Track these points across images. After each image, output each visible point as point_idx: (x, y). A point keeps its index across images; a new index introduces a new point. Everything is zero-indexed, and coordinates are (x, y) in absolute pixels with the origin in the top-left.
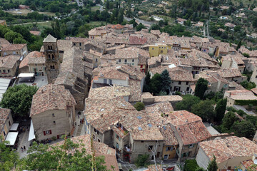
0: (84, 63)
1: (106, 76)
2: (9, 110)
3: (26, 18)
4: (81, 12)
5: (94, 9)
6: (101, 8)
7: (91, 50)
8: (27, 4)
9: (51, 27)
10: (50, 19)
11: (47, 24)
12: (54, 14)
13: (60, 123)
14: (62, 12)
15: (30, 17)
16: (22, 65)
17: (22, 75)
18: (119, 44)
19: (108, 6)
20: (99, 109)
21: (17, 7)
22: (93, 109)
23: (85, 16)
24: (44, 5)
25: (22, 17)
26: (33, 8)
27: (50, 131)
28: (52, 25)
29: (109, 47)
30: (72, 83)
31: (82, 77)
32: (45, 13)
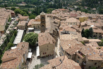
0: (54, 24)
1: (66, 30)
2: (28, 43)
3: (25, 7)
4: (45, 4)
5: (50, 3)
6: (53, 3)
7: (55, 19)
8: (24, 2)
9: (35, 10)
10: (34, 7)
11: (33, 9)
12: (35, 5)
13: (50, 50)
14: (37, 5)
15: (26, 6)
16: (28, 25)
17: (29, 29)
18: (66, 17)
19: (56, 2)
20: (68, 44)
21: (21, 3)
22: (65, 44)
23: (47, 6)
24: (31, 2)
25: (23, 6)
26: (27, 3)
27: (46, 53)
28: (35, 9)
29: (62, 18)
30: (52, 32)
31: (55, 30)
32: (31, 5)
